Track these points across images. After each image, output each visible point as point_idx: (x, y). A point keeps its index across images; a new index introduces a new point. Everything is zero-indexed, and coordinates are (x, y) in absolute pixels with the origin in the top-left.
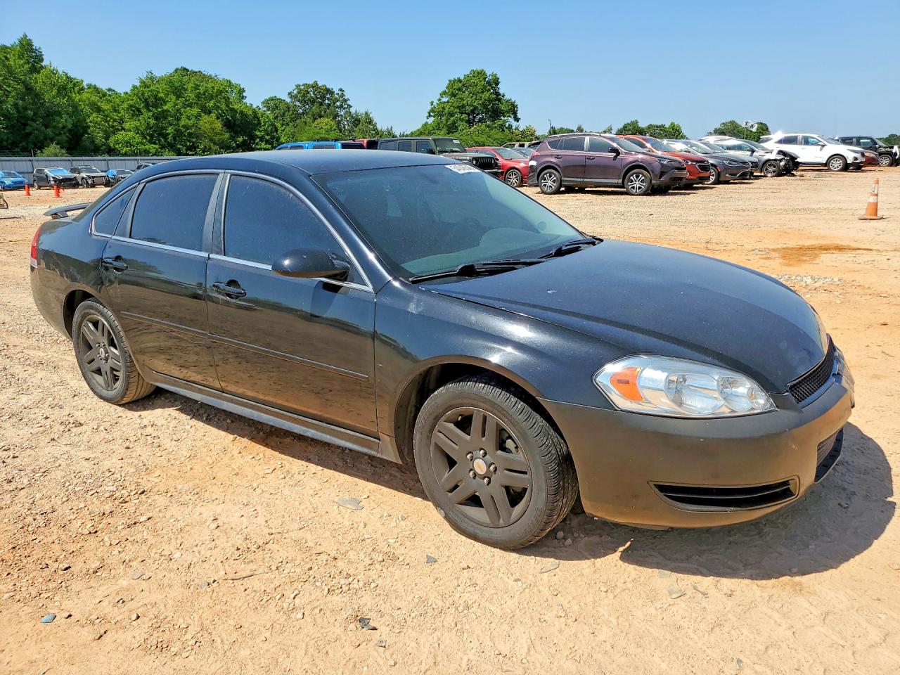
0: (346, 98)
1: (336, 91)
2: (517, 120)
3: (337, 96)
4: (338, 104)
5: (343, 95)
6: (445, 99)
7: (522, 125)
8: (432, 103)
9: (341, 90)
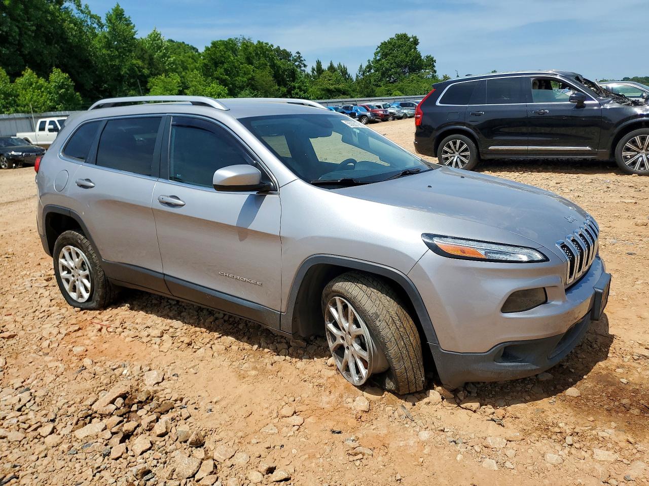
0: (302, 59)
1: (294, 54)
2: (435, 72)
3: (296, 58)
4: (297, 63)
5: (300, 57)
6: (378, 58)
7: (440, 76)
8: (369, 61)
9: (298, 53)
